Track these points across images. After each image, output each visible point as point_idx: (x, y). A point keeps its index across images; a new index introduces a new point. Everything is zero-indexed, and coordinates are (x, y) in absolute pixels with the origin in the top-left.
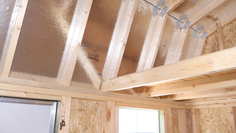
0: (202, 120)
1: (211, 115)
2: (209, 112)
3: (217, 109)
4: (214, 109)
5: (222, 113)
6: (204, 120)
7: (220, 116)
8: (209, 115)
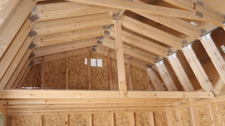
0: (16, 124)
1: (24, 121)
2: (23, 118)
3: (30, 116)
4: (28, 116)
5: (32, 119)
6: (18, 124)
7: (31, 121)
8: (23, 121)
